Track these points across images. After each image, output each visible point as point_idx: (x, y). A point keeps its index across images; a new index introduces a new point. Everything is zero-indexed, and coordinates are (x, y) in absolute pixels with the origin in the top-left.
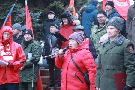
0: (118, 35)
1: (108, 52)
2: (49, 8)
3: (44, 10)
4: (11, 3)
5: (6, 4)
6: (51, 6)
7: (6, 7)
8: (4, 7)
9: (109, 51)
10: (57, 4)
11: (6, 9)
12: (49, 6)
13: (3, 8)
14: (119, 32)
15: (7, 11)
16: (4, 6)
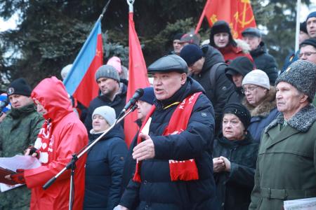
0: (302, 106)
1: (273, 150)
2: (164, 34)
3: (151, 39)
4: (74, 21)
5: (62, 24)
6: (169, 30)
7: (62, 30)
8: (56, 29)
9: (275, 147)
10: (185, 26)
11: (61, 35)
12: (164, 31)
13: (54, 32)
14: (305, 99)
15: (63, 41)
16: (58, 27)
